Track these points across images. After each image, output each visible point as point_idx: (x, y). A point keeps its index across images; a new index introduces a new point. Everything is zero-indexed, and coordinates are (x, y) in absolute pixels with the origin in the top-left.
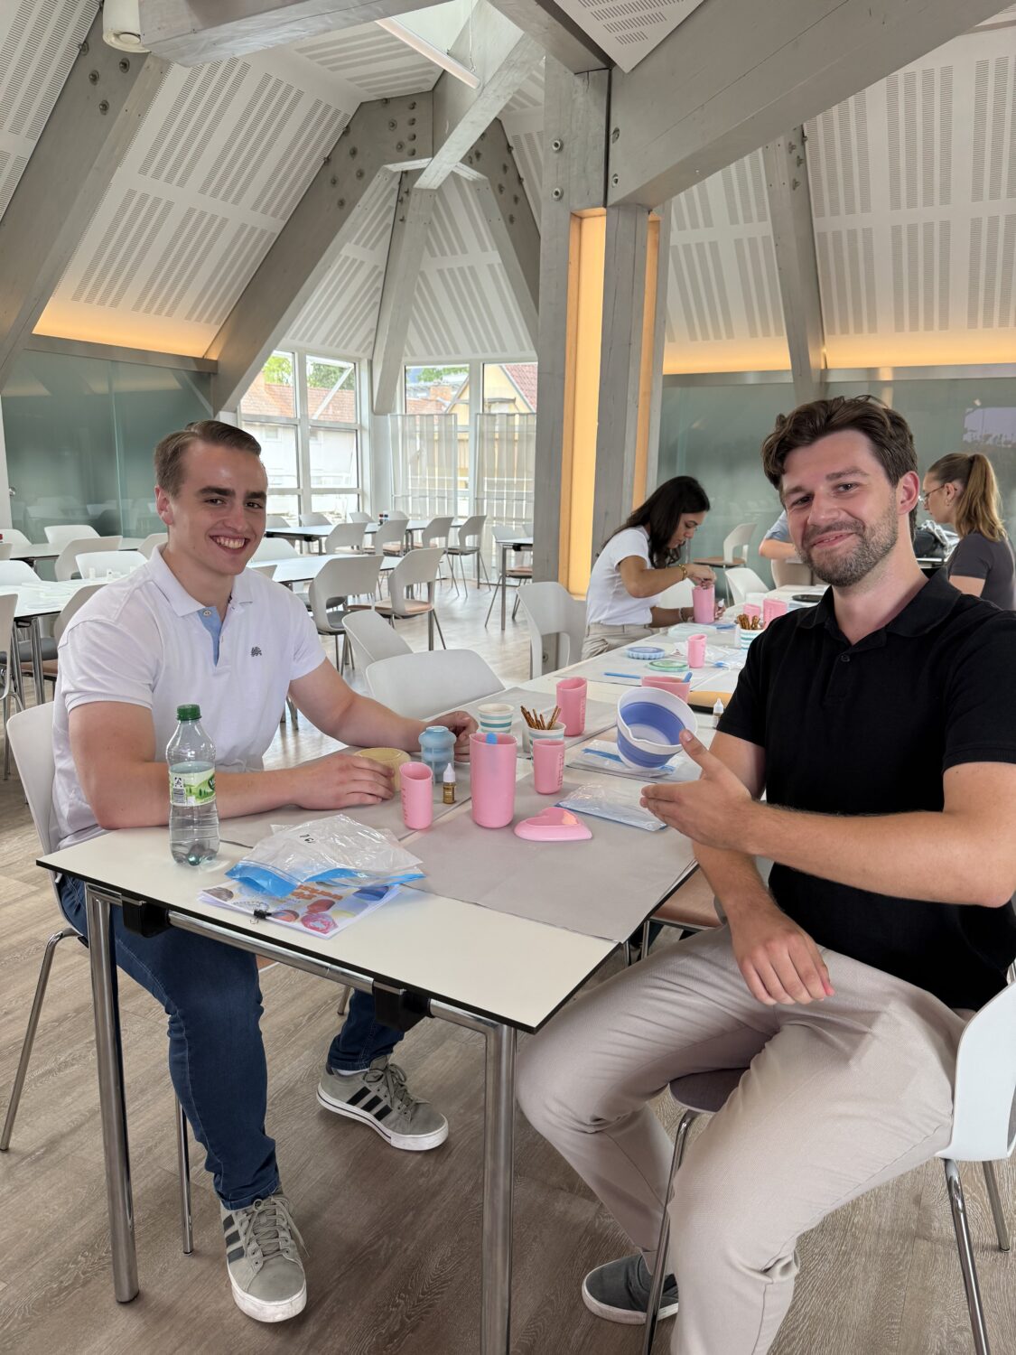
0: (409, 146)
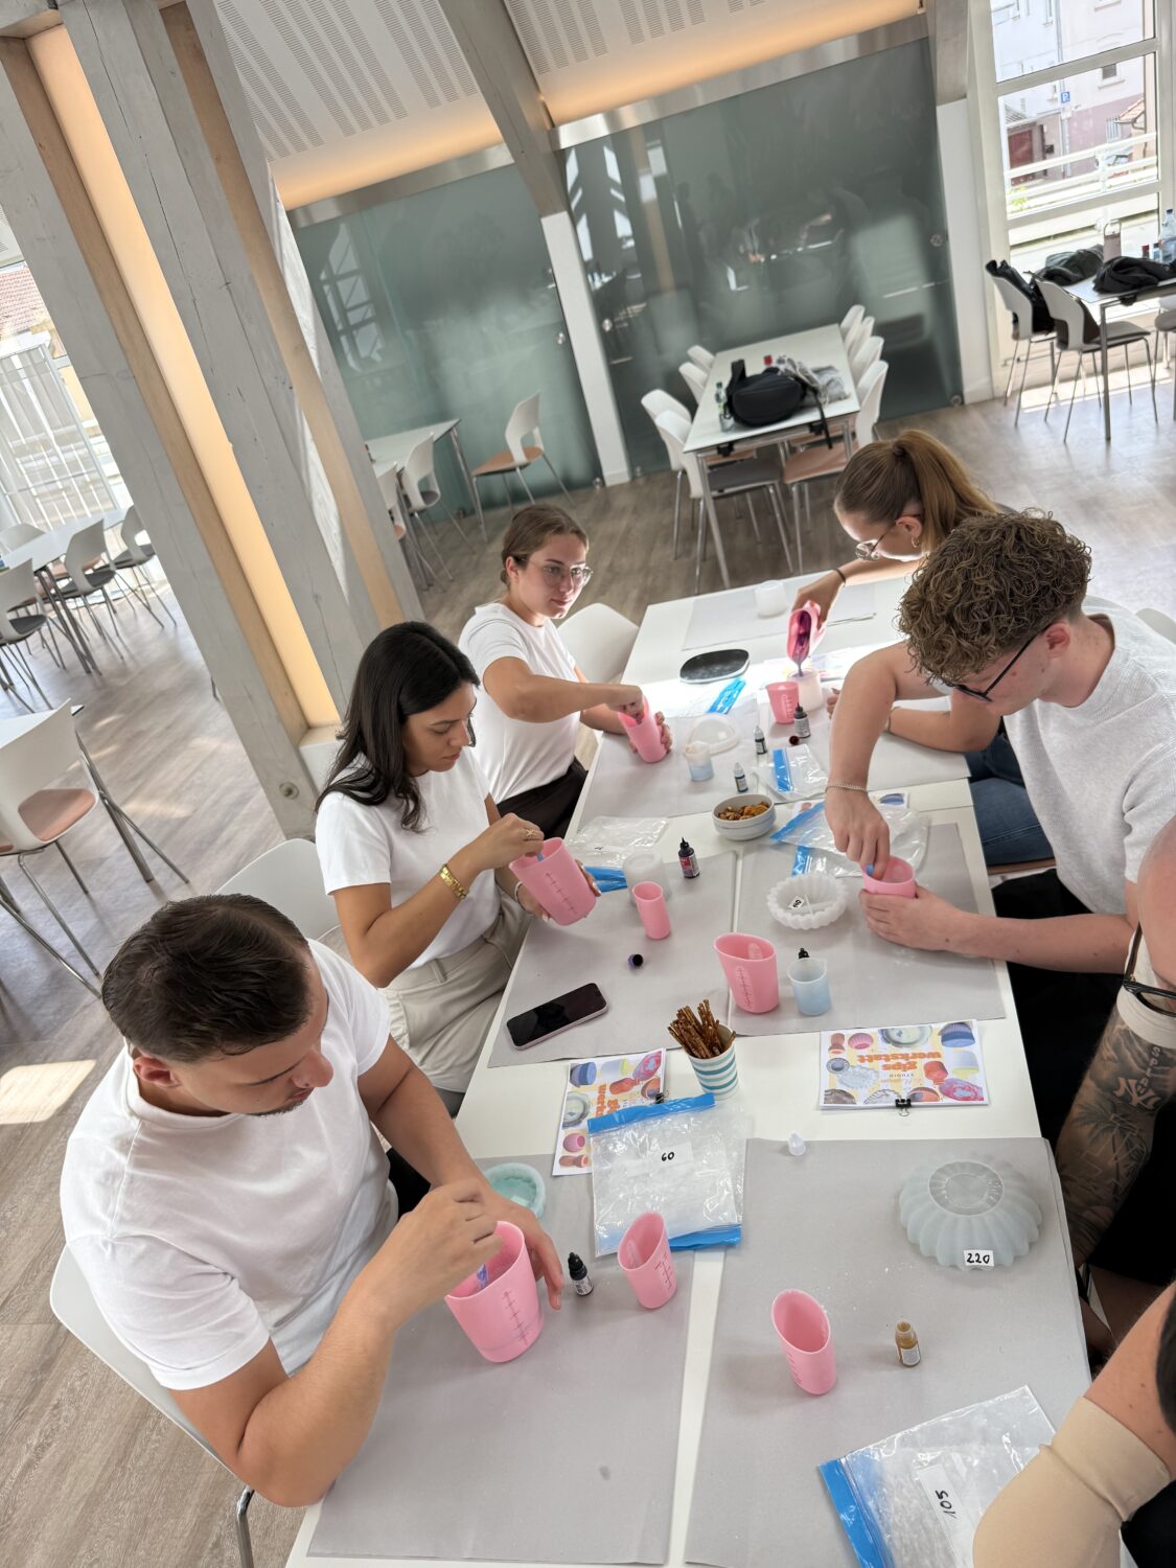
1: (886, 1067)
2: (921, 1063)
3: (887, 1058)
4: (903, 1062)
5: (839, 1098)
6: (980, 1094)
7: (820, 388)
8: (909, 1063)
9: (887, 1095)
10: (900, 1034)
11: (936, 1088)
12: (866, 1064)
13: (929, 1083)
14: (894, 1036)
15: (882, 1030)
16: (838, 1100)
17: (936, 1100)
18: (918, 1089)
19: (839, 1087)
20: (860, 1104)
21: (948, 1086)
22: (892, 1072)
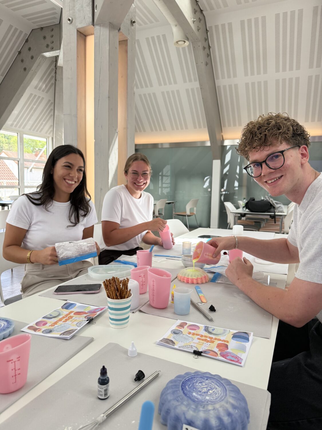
0: (51, 45)
1: (199, 339)
2: (217, 342)
3: (202, 336)
4: (209, 339)
5: (168, 343)
6: (240, 361)
7: (276, 207)
8: (211, 341)
9: (192, 348)
10: (213, 330)
11: (219, 353)
12: (190, 335)
13: (216, 350)
14: (210, 330)
15: (206, 326)
16: (167, 342)
17: (216, 356)
18: (209, 350)
19: (172, 339)
20: (176, 347)
21: (225, 354)
22: (201, 341)
